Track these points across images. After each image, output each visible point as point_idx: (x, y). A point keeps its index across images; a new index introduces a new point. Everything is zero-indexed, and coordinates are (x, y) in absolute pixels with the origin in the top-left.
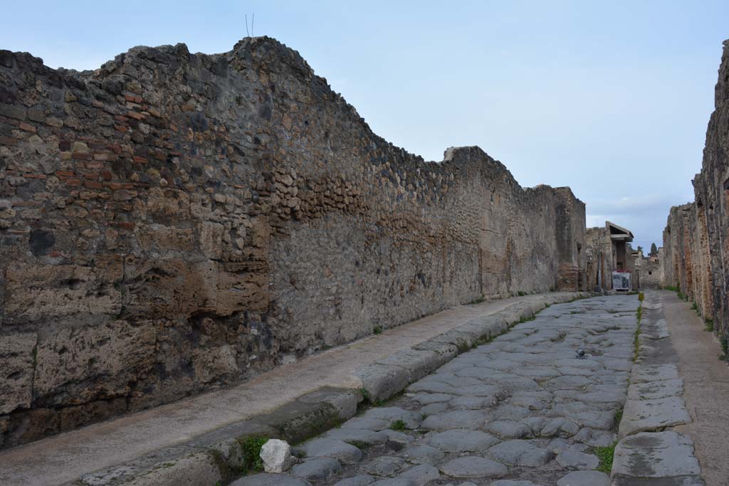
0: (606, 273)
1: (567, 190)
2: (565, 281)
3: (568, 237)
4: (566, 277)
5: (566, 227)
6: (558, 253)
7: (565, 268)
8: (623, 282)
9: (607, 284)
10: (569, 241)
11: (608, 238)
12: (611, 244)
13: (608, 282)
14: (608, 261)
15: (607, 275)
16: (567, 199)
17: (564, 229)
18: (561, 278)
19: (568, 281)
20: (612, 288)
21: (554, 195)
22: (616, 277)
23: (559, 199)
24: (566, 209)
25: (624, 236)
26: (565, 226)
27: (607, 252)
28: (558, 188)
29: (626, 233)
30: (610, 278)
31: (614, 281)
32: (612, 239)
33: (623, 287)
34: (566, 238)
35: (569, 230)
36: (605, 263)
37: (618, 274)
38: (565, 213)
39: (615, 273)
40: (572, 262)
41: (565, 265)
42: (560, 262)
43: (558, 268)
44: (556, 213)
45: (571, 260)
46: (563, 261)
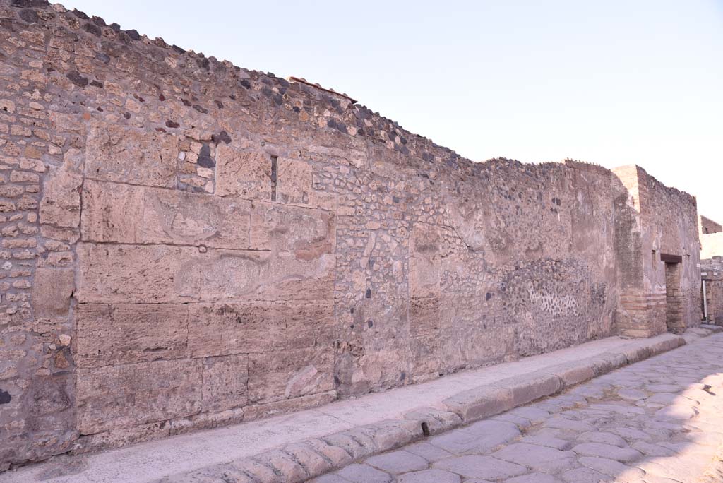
3: (637, 248)
5: (632, 231)
7: (630, 298)
10: (638, 253)
17: (629, 234)
26: (631, 228)
40: (643, 287)
41: (632, 293)
42: (623, 287)
43: (620, 298)
44: (616, 208)
45: (641, 285)
46: (628, 286)
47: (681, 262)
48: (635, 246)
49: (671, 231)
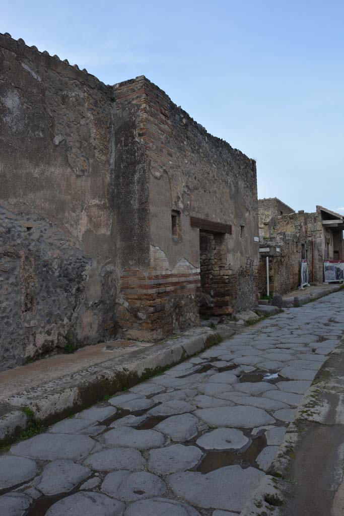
0: (318, 264)
1: (139, 85)
2: (134, 312)
3: (141, 203)
4: (138, 304)
5: (136, 177)
6: (119, 244)
7: (133, 281)
8: (337, 273)
9: (318, 277)
10: (143, 212)
11: (319, 225)
12: (323, 231)
13: (319, 275)
14: (319, 251)
15: (318, 266)
16: (138, 106)
17: (132, 182)
18: (126, 304)
19: (140, 314)
20: (324, 281)
21: (113, 100)
22: (327, 268)
23: (124, 109)
24: (136, 132)
25: (337, 221)
26: (135, 172)
27: (318, 240)
28: (121, 84)
29: (339, 219)
30: (322, 270)
31: (326, 273)
32: (323, 225)
33: (337, 278)
34: (136, 205)
35: (143, 182)
36: (316, 253)
37: (331, 264)
38: (134, 143)
39: (327, 264)
40: (149, 265)
41: (134, 274)
42: (124, 264)
43: (121, 281)
44: (116, 144)
45: (146, 261)
46: (131, 263)
47: (230, 233)
48: (140, 200)
49: (215, 192)
